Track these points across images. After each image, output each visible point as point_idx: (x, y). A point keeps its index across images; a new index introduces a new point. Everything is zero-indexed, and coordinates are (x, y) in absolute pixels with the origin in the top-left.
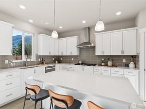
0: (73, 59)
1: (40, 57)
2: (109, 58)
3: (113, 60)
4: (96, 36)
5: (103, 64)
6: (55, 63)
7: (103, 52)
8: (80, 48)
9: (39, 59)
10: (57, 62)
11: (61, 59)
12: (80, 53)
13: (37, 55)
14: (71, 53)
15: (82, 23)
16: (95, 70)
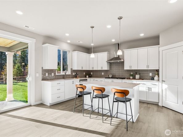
0: (103, 74)
1: (74, 71)
2: (136, 72)
3: (140, 74)
7: (131, 67)
8: (110, 63)
9: (73, 73)
10: (87, 76)
11: (92, 73)
12: (110, 68)
13: (71, 69)
14: (102, 67)
15: (111, 41)
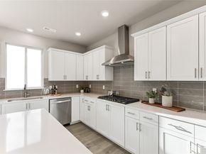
0: (104, 87)
4: (135, 38)
5: (151, 101)
6: (80, 92)
7: (148, 74)
9: (51, 87)
11: (90, 86)
14: (98, 76)
15: (102, 16)
16: (127, 114)
